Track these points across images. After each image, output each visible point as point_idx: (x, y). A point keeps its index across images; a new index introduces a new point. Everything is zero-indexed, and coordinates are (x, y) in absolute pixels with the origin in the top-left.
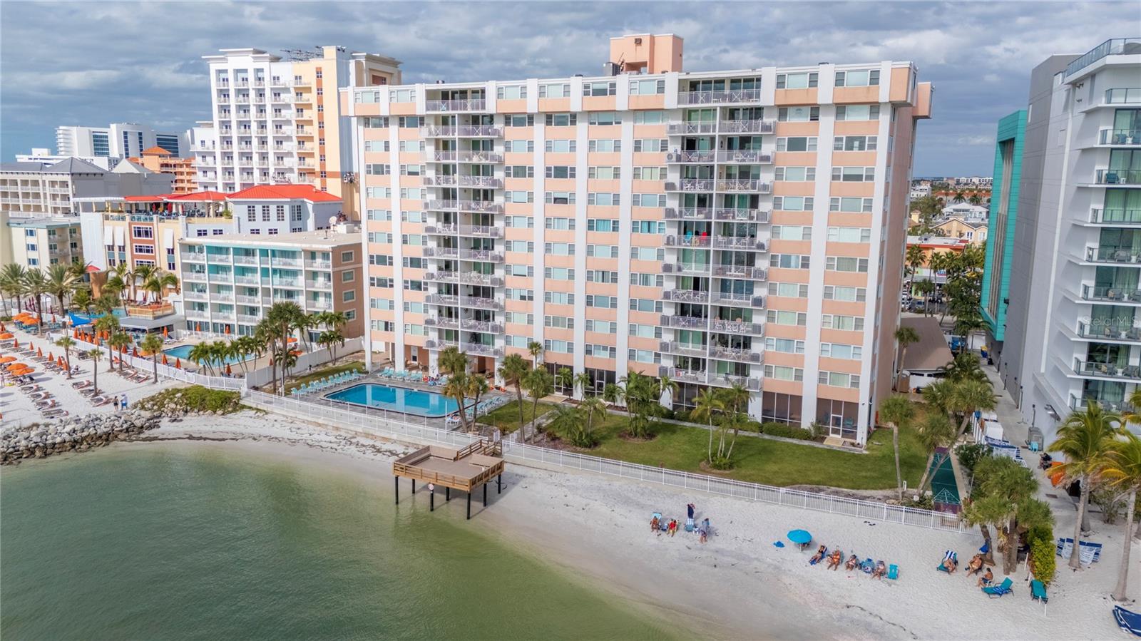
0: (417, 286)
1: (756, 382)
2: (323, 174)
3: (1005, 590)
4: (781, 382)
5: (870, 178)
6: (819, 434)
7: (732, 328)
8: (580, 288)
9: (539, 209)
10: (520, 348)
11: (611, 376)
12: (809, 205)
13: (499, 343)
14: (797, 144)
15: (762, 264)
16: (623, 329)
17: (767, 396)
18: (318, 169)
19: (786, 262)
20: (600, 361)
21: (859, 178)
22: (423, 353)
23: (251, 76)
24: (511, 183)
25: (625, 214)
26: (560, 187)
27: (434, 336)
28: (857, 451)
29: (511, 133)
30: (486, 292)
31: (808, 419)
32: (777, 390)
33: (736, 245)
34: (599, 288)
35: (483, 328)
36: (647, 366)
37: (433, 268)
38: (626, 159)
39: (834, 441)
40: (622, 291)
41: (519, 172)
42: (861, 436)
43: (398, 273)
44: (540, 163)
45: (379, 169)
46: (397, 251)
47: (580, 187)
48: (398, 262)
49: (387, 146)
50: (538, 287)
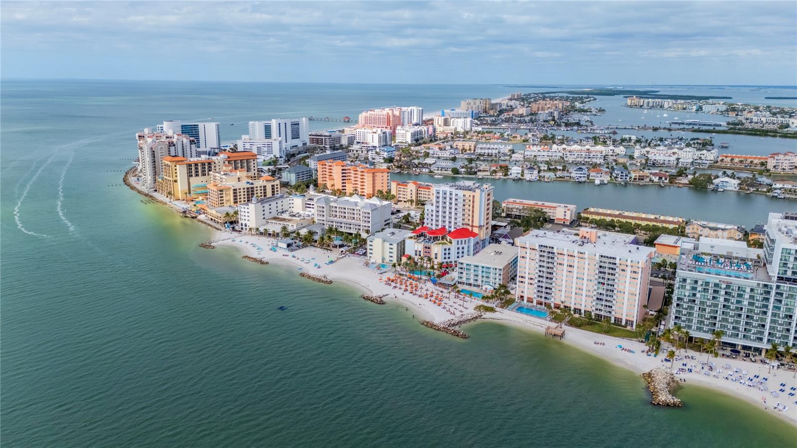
0: (531, 284)
1: (613, 315)
2: (472, 226)
3: (650, 355)
5: (637, 279)
6: (626, 326)
7: (608, 304)
8: (574, 291)
9: (565, 272)
10: (558, 302)
11: (580, 310)
12: (625, 282)
13: (553, 300)
14: (623, 270)
15: (615, 292)
16: (584, 300)
17: (615, 318)
18: (471, 224)
19: (620, 292)
20: (578, 307)
21: (635, 279)
22: (532, 299)
23: (448, 194)
24: (558, 266)
25: (586, 277)
26: (570, 269)
27: (535, 296)
28: (632, 330)
29: (559, 256)
30: (550, 289)
31: (623, 323)
32: (617, 317)
33: (610, 288)
34: (578, 291)
35: (548, 296)
36: (589, 309)
37: (536, 281)
38: (586, 266)
39: (629, 328)
40: (584, 293)
41: (560, 264)
42: (634, 327)
43: (527, 280)
44: (566, 263)
45: (523, 257)
46: (527, 276)
47: (575, 270)
48: (527, 278)
49: (526, 253)
50: (563, 289)
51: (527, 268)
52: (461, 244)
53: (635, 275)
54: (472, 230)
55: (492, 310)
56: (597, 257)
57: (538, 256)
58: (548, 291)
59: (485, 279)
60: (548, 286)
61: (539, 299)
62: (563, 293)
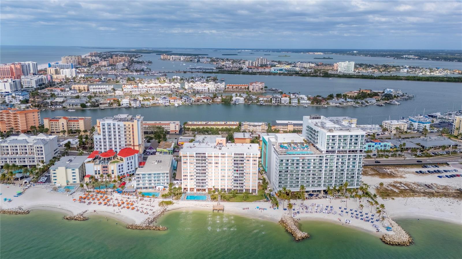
0: (192, 179)
1: (244, 188)
2: (134, 146)
3: (275, 209)
4: (247, 188)
5: (256, 164)
6: (252, 193)
7: (241, 182)
8: (220, 178)
9: (213, 168)
10: (210, 187)
11: (225, 189)
12: (250, 167)
13: (207, 186)
14: (248, 160)
15: (244, 174)
16: (226, 183)
17: (246, 190)
18: (132, 145)
19: (247, 174)
20: (223, 187)
22: (193, 189)
23: (112, 125)
24: (209, 165)
25: (226, 169)
26: (217, 165)
27: (195, 186)
28: (257, 195)
29: (209, 158)
30: (205, 180)
31: (251, 192)
32: (247, 189)
33: (241, 172)
34: (223, 178)
35: (204, 185)
36: (230, 187)
37: (195, 177)
38: (226, 162)
39: (254, 194)
40: (226, 178)
41: (210, 163)
42: (257, 193)
43: (189, 177)
44: (213, 162)
45: (185, 163)
46: (189, 175)
47: (220, 165)
48: (189, 176)
49: (187, 160)
50: (213, 179)
51: (189, 169)
52: (130, 160)
53: (255, 162)
54: (134, 148)
55: (170, 203)
56: (233, 155)
57: (195, 160)
58: (203, 181)
59: (156, 182)
60: (203, 178)
61: (198, 188)
62: (213, 181)
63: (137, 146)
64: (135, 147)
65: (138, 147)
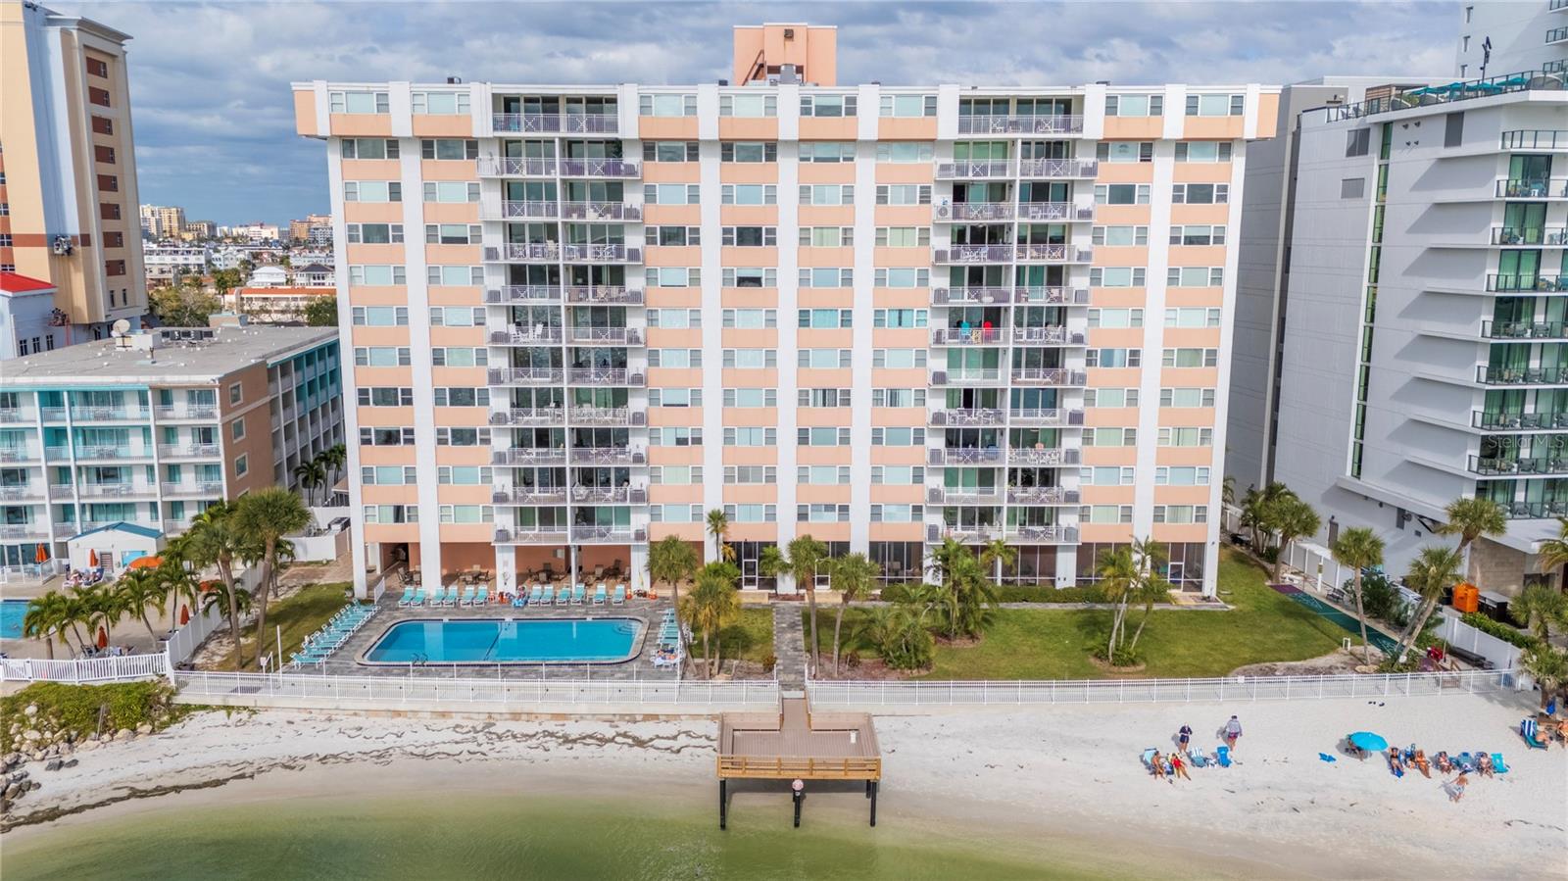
0: (463, 437)
1: (1070, 533)
2: (6, 241)
4: (1101, 529)
5: (1219, 240)
6: (1153, 593)
8: (788, 418)
9: (712, 291)
10: (679, 524)
11: (841, 552)
12: (1139, 278)
13: (639, 519)
14: (1123, 194)
15: (1074, 364)
16: (860, 473)
17: (1084, 552)
19: (1108, 358)
20: (824, 529)
21: (1203, 240)
22: (483, 553)
24: (660, 255)
25: (863, 299)
26: (749, 259)
27: (506, 521)
28: (1206, 607)
29: (658, 171)
30: (608, 438)
31: (1141, 576)
32: (1094, 539)
33: (1037, 338)
35: (607, 498)
36: (900, 528)
37: (501, 403)
38: (865, 216)
39: (1182, 598)
40: (861, 416)
41: (672, 236)
42: (1210, 585)
43: (424, 417)
44: (711, 221)
45: (377, 233)
46: (422, 379)
47: (785, 259)
48: (423, 398)
49: (395, 192)
50: (711, 420)
51: (419, 316)
53: (1200, 217)
56: (947, 124)
57: (492, 203)
58: (599, 459)
59: (81, 492)
60: (596, 417)
61: (535, 536)
62: (712, 456)
63: (31, 240)
64: (17, 251)
65: (44, 251)
